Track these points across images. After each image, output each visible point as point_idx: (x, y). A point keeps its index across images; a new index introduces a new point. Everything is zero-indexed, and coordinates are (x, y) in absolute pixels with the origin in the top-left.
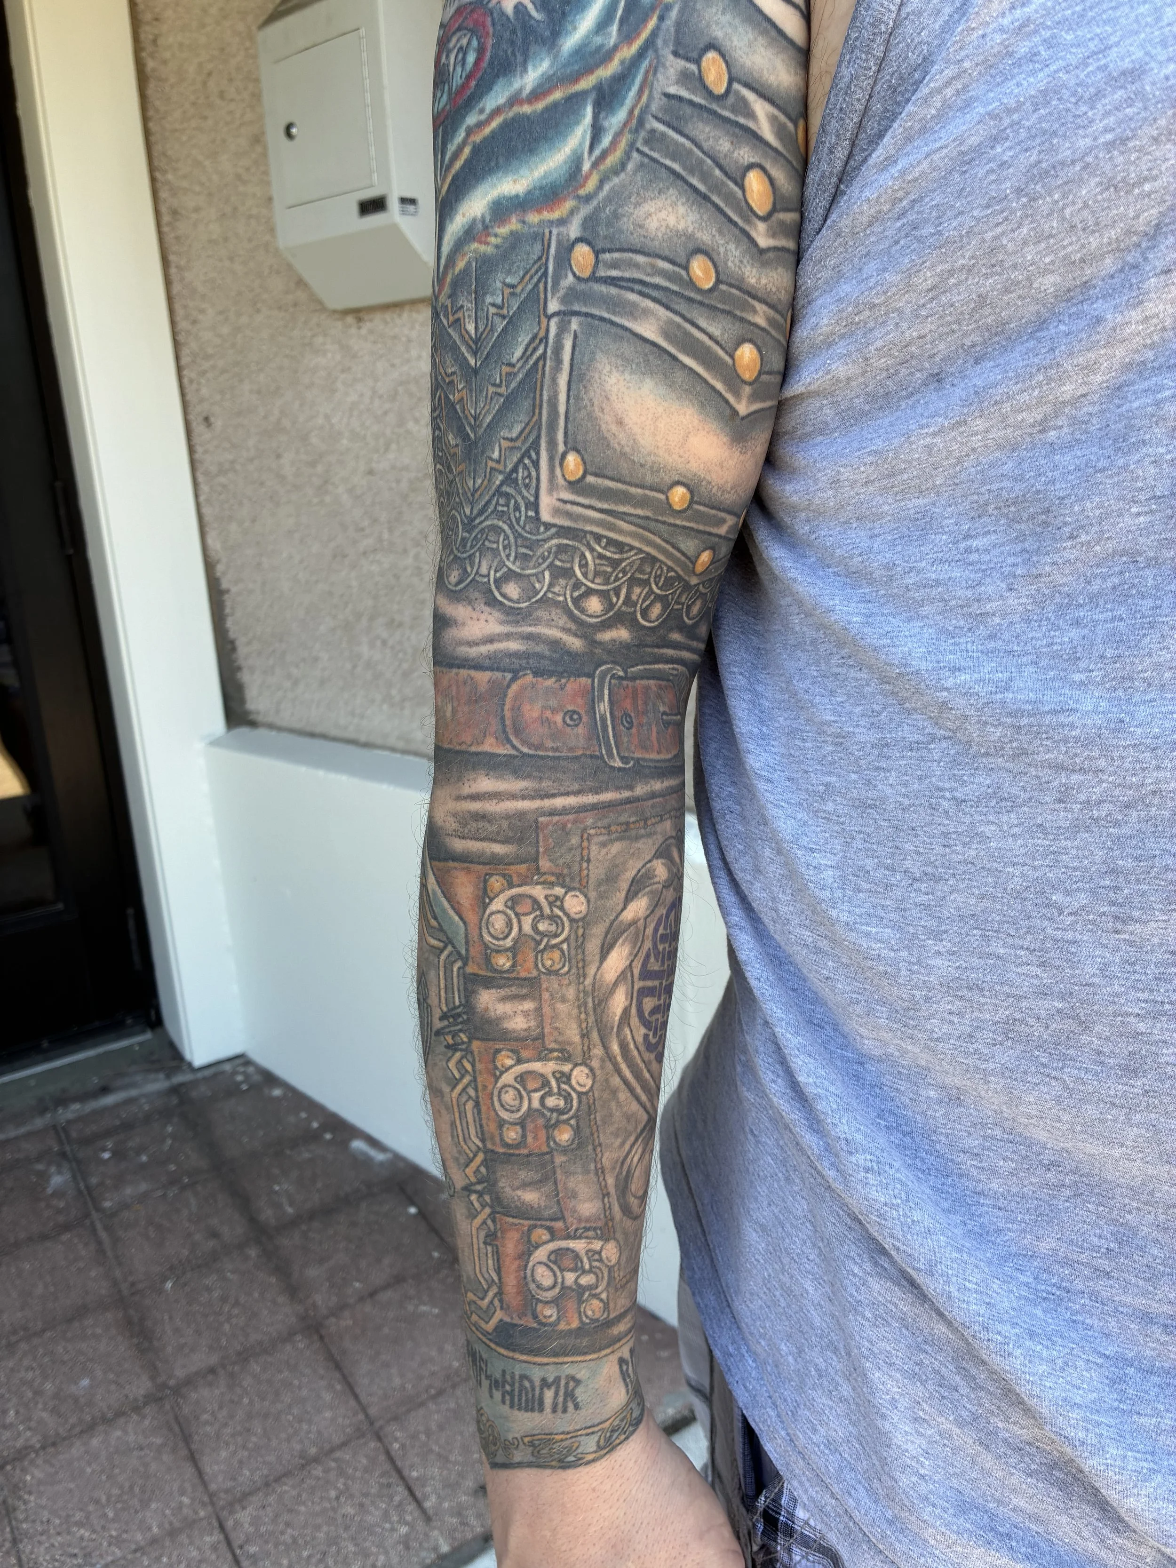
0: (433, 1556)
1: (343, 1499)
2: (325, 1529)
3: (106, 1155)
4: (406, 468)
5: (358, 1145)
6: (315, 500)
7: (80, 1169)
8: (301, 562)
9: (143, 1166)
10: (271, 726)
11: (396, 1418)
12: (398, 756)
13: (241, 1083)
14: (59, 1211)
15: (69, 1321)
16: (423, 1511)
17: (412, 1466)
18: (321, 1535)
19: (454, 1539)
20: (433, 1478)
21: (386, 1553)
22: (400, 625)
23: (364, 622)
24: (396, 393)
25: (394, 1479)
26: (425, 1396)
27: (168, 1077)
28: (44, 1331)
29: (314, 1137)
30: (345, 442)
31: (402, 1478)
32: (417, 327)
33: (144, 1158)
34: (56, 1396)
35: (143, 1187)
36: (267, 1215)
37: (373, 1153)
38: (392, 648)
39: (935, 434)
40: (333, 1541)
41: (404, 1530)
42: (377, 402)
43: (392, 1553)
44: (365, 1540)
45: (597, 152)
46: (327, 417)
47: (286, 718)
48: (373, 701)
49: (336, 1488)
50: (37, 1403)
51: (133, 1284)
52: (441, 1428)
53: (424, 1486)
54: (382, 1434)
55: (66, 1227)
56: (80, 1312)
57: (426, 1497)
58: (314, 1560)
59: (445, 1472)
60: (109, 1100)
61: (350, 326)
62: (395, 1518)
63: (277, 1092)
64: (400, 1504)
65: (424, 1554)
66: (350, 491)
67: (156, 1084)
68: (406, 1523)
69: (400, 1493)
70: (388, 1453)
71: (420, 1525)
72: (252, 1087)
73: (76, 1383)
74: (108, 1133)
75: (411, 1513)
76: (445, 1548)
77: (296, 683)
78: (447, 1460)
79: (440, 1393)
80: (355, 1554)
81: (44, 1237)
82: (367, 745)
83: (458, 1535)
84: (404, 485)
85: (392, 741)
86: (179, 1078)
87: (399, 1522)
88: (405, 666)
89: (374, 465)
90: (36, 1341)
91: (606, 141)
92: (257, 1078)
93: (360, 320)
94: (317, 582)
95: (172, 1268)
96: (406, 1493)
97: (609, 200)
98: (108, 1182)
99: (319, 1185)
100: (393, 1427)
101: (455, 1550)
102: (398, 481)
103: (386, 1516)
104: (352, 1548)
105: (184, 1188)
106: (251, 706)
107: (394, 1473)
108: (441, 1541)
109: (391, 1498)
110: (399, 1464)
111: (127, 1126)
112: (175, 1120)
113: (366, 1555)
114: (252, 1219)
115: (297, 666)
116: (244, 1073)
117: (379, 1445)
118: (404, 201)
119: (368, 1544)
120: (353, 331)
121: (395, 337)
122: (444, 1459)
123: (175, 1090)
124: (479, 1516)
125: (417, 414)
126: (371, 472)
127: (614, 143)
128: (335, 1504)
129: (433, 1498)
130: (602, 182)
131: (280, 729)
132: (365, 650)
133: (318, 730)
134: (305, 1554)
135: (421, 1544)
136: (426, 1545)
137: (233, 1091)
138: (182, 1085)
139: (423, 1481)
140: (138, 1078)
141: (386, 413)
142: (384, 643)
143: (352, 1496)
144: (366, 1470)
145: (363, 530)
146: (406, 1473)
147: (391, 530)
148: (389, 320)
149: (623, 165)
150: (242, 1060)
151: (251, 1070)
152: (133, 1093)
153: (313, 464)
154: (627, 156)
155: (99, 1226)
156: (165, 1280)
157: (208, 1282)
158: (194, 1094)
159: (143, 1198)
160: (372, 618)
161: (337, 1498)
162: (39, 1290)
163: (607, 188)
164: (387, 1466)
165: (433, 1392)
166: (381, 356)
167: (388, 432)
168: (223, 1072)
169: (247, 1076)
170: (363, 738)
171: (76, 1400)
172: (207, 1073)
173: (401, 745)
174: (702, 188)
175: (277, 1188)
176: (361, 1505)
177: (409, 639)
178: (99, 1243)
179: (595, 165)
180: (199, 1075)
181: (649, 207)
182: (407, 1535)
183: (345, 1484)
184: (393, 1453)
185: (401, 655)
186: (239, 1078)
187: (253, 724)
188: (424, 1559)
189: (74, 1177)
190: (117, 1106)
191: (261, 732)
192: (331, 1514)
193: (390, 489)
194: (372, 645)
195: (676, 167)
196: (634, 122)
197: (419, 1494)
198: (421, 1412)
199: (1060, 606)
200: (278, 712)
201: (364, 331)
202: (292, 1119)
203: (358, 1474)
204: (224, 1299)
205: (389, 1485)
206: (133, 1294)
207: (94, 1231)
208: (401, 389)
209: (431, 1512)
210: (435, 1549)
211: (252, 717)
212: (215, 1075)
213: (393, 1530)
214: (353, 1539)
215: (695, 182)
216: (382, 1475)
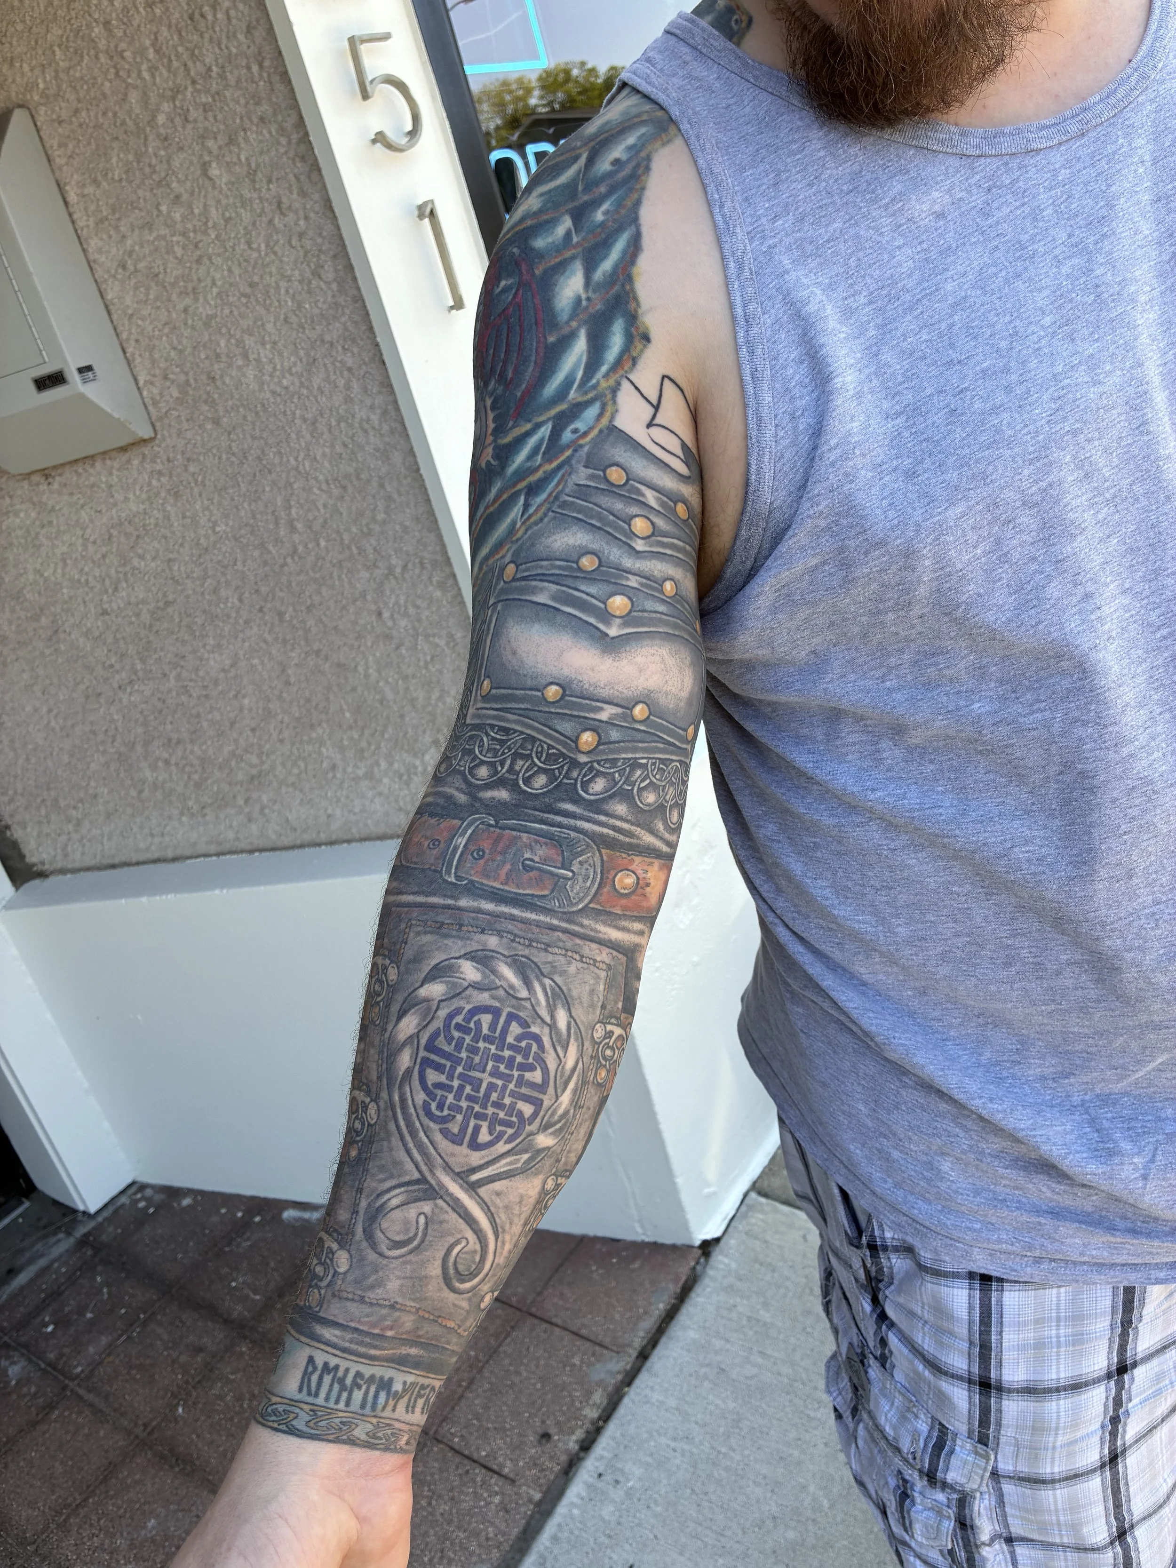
0: (531, 1507)
1: (434, 1502)
2: (432, 1532)
3: (50, 1329)
4: (144, 602)
5: (289, 1214)
6: (47, 652)
7: (31, 1351)
8: (50, 711)
9: (92, 1322)
10: (63, 871)
11: (445, 1419)
12: (214, 858)
13: (147, 1208)
14: (35, 1396)
15: (105, 1480)
16: (506, 1477)
17: (478, 1449)
18: (432, 1539)
19: (540, 1486)
20: (500, 1449)
21: (492, 1524)
22: (179, 742)
23: (139, 749)
24: (110, 537)
25: (468, 1465)
26: (460, 1390)
27: (69, 1234)
28: (86, 1500)
29: (245, 1225)
30: (65, 591)
31: (475, 1461)
32: (115, 472)
33: (89, 1315)
34: (132, 1546)
35: (104, 1340)
36: (238, 1311)
37: (306, 1215)
38: (177, 764)
39: (828, 682)
40: (445, 1537)
41: (497, 1499)
42: (91, 548)
43: (497, 1521)
44: (469, 1524)
45: (525, 517)
46: (37, 571)
47: (77, 858)
48: (170, 818)
49: (424, 1497)
50: (118, 1561)
51: (145, 1426)
52: (486, 1408)
53: (495, 1459)
54: (439, 1438)
55: (51, 1406)
56: (110, 1470)
57: (502, 1466)
58: (436, 1560)
59: (508, 1439)
60: (22, 1279)
61: (38, 484)
62: (485, 1495)
63: (186, 1202)
64: (484, 1482)
65: (523, 1509)
66: (86, 635)
67: (62, 1245)
68: (497, 1494)
69: (479, 1473)
70: (452, 1448)
71: (509, 1489)
72: (158, 1208)
73: (144, 1527)
74: (39, 1309)
75: (496, 1484)
76: (537, 1496)
77: (79, 823)
78: (504, 1429)
79: (471, 1382)
80: (468, 1538)
81: (34, 1424)
82: (175, 859)
83: (542, 1481)
84: (146, 617)
85: (202, 848)
86: (81, 1231)
87: (490, 1496)
88: (196, 777)
89: (106, 606)
90: (83, 1512)
91: (531, 510)
92: (160, 1197)
93: (47, 477)
94: (73, 726)
95: (174, 1396)
96: (484, 1471)
97: (530, 538)
98: (66, 1350)
99: (272, 1264)
100: (446, 1427)
101: (545, 1494)
102: (138, 615)
103: (477, 1496)
104: (462, 1535)
105: (145, 1323)
106: (31, 859)
107: (466, 1461)
108: (531, 1492)
109: (474, 1481)
110: (466, 1452)
111: (55, 1295)
112: (99, 1268)
113: (476, 1534)
114: (227, 1322)
115: (75, 808)
116: (143, 1198)
117: (442, 1446)
118: (81, 370)
119: (474, 1525)
120: (44, 487)
121: (93, 486)
122: (501, 1430)
123: (83, 1242)
124: (551, 1458)
125: (140, 551)
126: (105, 613)
127: (536, 511)
128: (430, 1509)
129: (508, 1463)
130: (526, 530)
131: (74, 871)
132: (148, 774)
133: (116, 861)
134: (426, 1559)
135: (517, 1503)
136: (521, 1502)
137: (142, 1219)
138: (87, 1235)
139: (493, 1455)
140: (39, 1246)
141: (104, 557)
142: (167, 762)
143: (440, 1496)
144: (441, 1471)
145: (112, 666)
146: (475, 1456)
147: (143, 661)
148: (80, 470)
149: (541, 520)
150: (135, 1187)
151: (149, 1192)
152: (42, 1263)
153: (36, 618)
154: (545, 515)
155: (81, 1392)
156: (176, 1407)
157: (215, 1391)
158: (104, 1238)
159: (110, 1349)
160: (147, 744)
161: (430, 1504)
162: (59, 1468)
163: (529, 532)
164: (458, 1459)
165: (464, 1384)
166: (82, 506)
167: (113, 572)
168: (123, 1206)
169: (149, 1200)
170: (170, 854)
171: (153, 1541)
172: (105, 1214)
173: (213, 848)
174: (598, 524)
175: (234, 1284)
176: (453, 1499)
177: (192, 752)
178: (91, 1405)
179: (523, 523)
180: (100, 1219)
181: (557, 537)
182: (502, 1502)
183: (429, 1490)
184: (457, 1447)
185: (187, 769)
186: (142, 1204)
187: (42, 875)
188: (525, 1513)
189: (30, 1361)
190: (32, 1281)
191: (52, 879)
192: (430, 1518)
193: (131, 623)
194: (154, 767)
195: (580, 516)
196: (552, 499)
197: (495, 1467)
198: (463, 1403)
199: (920, 753)
200: (66, 855)
201: (56, 486)
202: (215, 1219)
203: (437, 1477)
204: (239, 1399)
205: (467, 1472)
206: (149, 1434)
207: (80, 1397)
208: (115, 532)
209: (512, 1476)
210: (530, 1500)
211: (39, 868)
212: (116, 1212)
213: (488, 1504)
214: (459, 1528)
215: (594, 522)
216: (457, 1467)
